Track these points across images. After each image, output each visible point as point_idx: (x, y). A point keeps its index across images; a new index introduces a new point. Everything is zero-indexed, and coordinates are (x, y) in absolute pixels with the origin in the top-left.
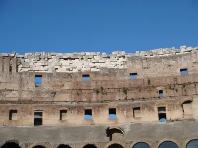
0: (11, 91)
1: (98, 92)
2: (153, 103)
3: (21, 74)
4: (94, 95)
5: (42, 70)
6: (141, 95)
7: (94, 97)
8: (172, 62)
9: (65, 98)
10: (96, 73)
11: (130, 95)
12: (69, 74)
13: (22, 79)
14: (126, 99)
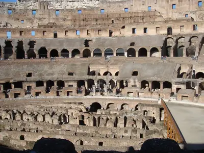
0: (45, 18)
1: (84, 20)
2: (108, 28)
3: (49, 10)
4: (82, 22)
5: (59, 8)
6: (104, 22)
7: (82, 23)
8: (121, 4)
9: (69, 23)
10: (84, 9)
11: (99, 22)
12: (72, 10)
13: (49, 13)
14: (97, 24)
